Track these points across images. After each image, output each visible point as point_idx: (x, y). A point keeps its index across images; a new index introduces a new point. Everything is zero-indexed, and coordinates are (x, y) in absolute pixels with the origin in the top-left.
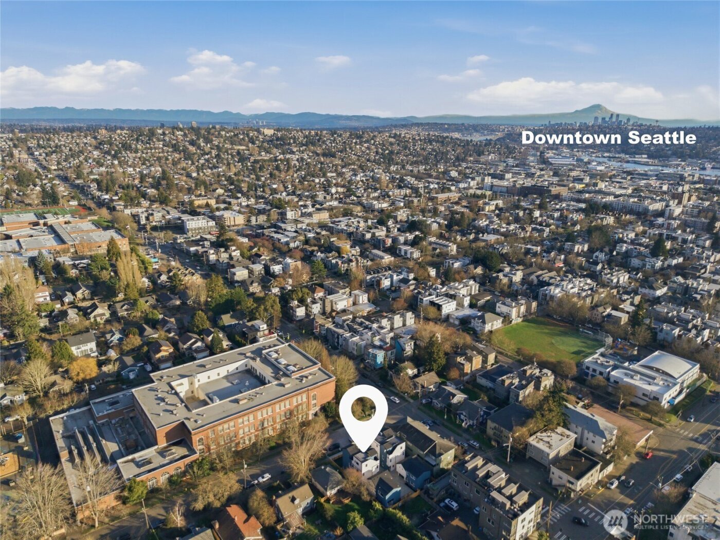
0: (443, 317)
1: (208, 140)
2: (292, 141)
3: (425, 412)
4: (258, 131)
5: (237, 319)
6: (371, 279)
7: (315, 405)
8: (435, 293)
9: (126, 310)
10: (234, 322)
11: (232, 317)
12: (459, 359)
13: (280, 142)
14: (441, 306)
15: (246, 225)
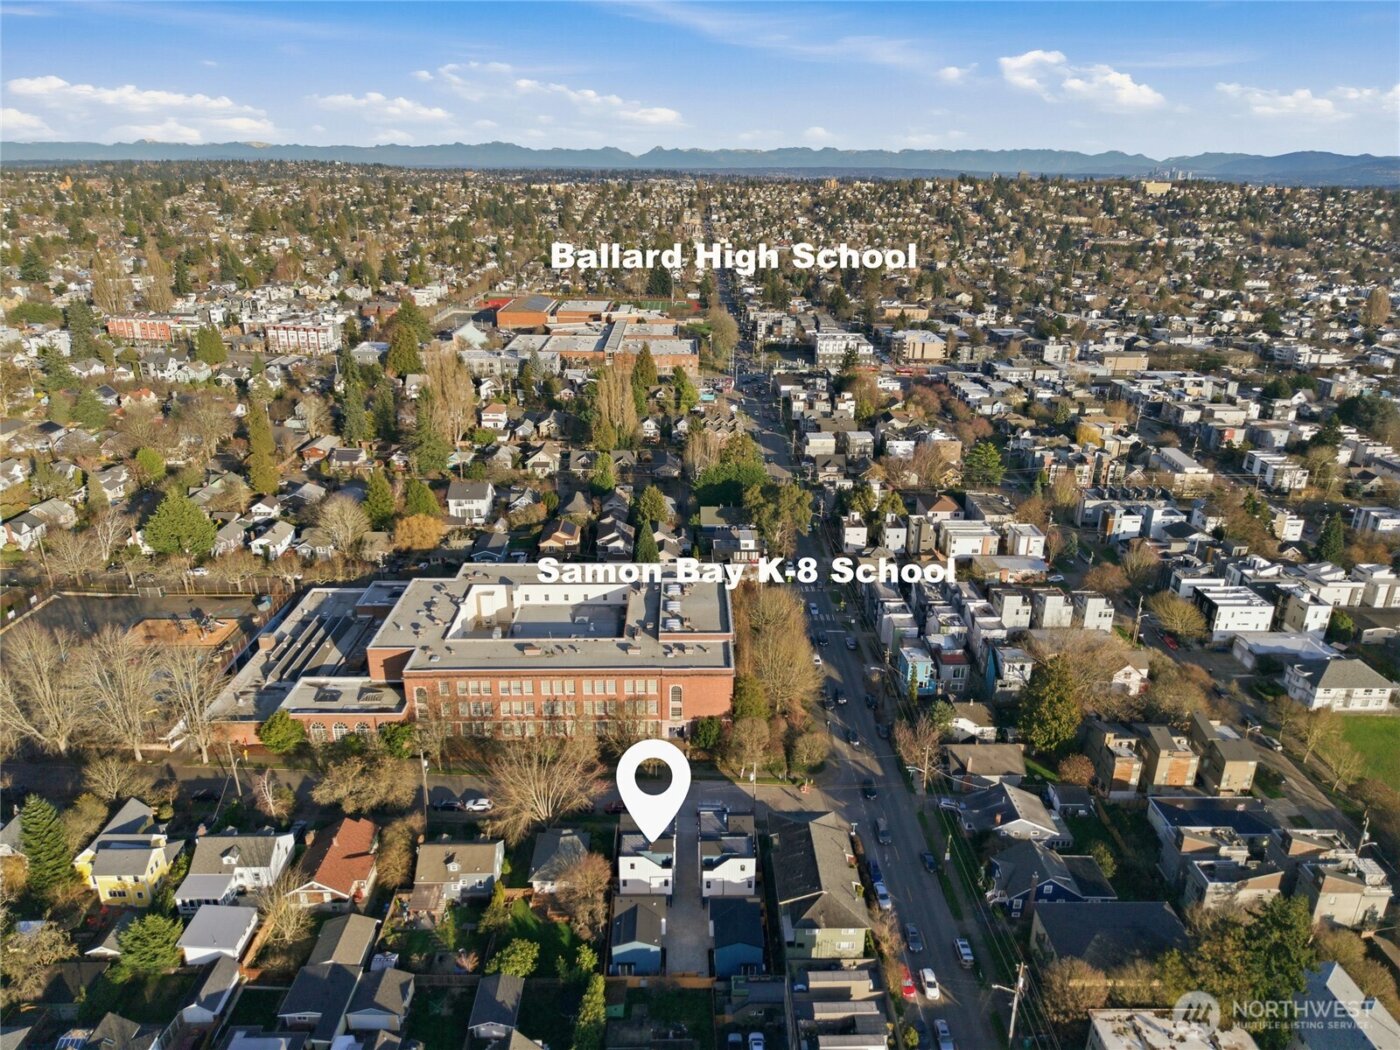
0: (1216, 638)
1: (1012, 203)
2: (1203, 209)
3: (925, 826)
4: (1135, 187)
5: (729, 520)
6: (1096, 509)
7: (678, 712)
8: (1238, 575)
9: (584, 466)
10: (720, 523)
11: (720, 514)
12: (1111, 741)
13: (1176, 211)
14: (1215, 607)
15: (945, 363)
